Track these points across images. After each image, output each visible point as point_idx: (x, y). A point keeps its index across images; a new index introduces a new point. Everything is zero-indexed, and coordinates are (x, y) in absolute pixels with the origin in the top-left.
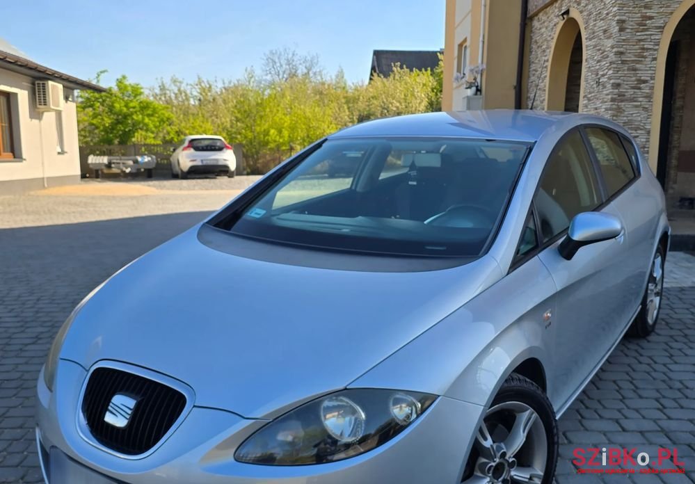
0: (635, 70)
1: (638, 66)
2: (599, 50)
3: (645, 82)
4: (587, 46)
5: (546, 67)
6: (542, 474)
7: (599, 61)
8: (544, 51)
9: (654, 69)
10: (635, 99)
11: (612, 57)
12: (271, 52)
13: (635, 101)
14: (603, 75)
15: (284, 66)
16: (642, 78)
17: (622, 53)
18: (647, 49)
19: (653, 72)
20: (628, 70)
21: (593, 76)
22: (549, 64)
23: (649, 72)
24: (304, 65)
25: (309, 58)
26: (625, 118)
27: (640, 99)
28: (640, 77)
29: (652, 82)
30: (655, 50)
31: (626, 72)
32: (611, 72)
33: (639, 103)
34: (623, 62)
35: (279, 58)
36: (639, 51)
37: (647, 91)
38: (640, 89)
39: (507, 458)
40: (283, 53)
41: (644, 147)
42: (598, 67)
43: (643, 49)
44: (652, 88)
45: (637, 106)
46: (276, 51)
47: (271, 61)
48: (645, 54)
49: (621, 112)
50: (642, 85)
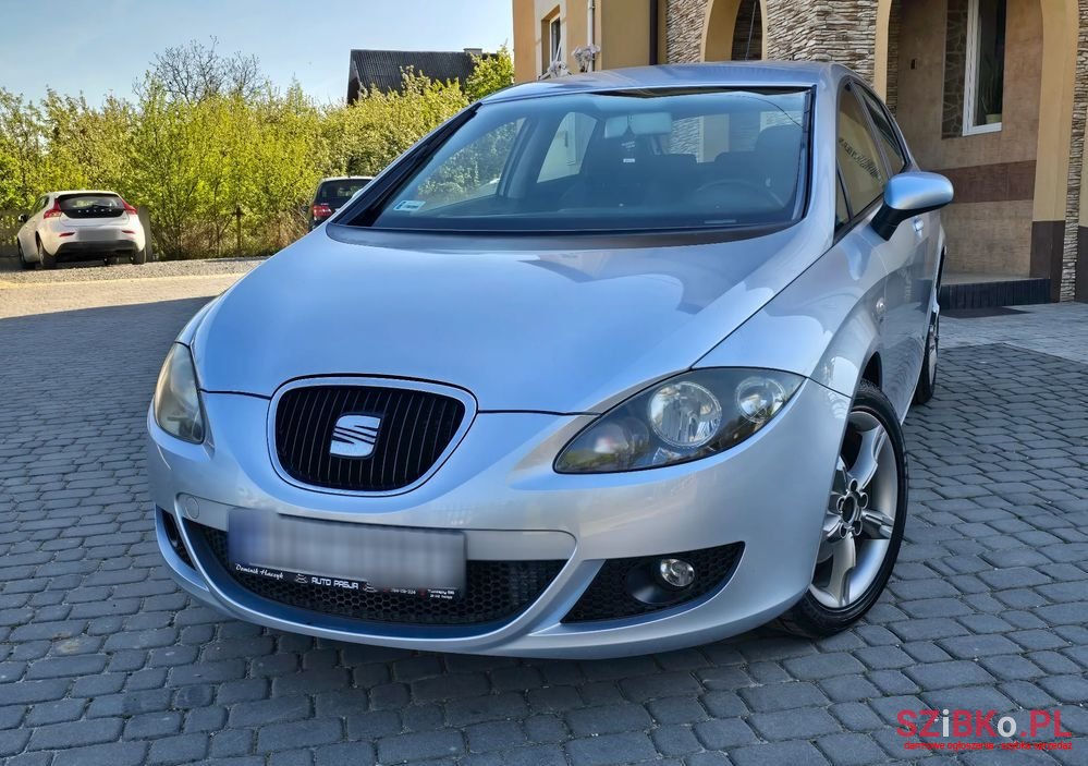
0: (846, 39)
1: (849, 32)
2: (790, 11)
3: (861, 57)
4: (769, 8)
5: (697, 47)
6: (893, 520)
7: (790, 28)
8: (692, 22)
9: (871, 37)
11: (814, 20)
12: (169, 53)
14: (799, 49)
15: (195, 77)
16: (857, 51)
17: (826, 13)
18: (863, 7)
19: (872, 42)
20: (837, 39)
21: (782, 52)
22: (703, 41)
23: (867, 42)
24: (232, 75)
25: (239, 63)
28: (855, 49)
29: (870, 57)
30: (873, 9)
31: (834, 43)
32: (812, 42)
34: (830, 27)
35: (184, 63)
36: (851, 10)
37: (865, 71)
39: (858, 490)
40: (191, 55)
42: (789, 38)
43: (856, 7)
44: (871, 66)
46: (178, 50)
47: (170, 68)
48: (859, 14)
50: (857, 62)
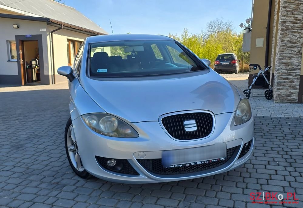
0: (294, 14)
1: (295, 12)
3: (299, 20)
5: (276, 17)
8: (276, 10)
10: (294, 29)
11: (282, 9)
12: (211, 22)
13: (293, 30)
15: (216, 28)
16: (298, 18)
17: (287, 7)
18: (301, 4)
20: (290, 14)
24: (226, 26)
25: (228, 23)
26: (289, 38)
27: (297, 29)
28: (297, 17)
31: (289, 16)
33: (296, 31)
34: (288, 11)
35: (214, 24)
36: (296, 5)
37: (300, 24)
38: (296, 23)
40: (216, 22)
41: (299, 52)
43: (298, 4)
45: (295, 32)
46: (213, 21)
47: (210, 26)
48: (299, 6)
49: (287, 35)
50: (298, 22)
